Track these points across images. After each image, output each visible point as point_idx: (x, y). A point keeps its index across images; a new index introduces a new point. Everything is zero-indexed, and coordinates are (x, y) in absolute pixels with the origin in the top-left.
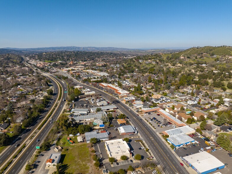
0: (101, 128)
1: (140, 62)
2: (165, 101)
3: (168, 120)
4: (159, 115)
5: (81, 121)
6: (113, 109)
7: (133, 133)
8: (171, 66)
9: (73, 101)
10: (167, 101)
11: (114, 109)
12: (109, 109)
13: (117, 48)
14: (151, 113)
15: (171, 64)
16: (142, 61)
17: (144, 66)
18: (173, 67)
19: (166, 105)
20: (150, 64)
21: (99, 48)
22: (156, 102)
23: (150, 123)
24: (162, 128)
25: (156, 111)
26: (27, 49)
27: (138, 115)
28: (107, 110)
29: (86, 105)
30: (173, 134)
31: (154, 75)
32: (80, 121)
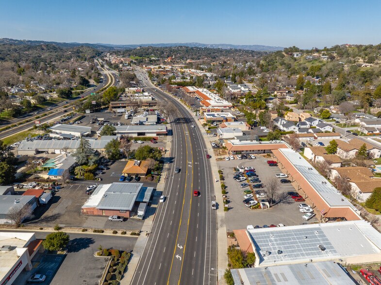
0: (53, 178)
1: (295, 56)
2: (317, 127)
3: (294, 187)
4: (273, 164)
5: (42, 152)
6: (154, 135)
7: (127, 215)
8: (364, 62)
9: (88, 111)
10: (323, 130)
11: (158, 135)
12: (143, 134)
13: (270, 47)
14: (253, 156)
15: (365, 59)
16: (300, 55)
17: (300, 64)
18: (370, 65)
19: (315, 138)
20: (316, 60)
21: (239, 46)
22: (285, 129)
23: (224, 187)
24: (258, 210)
25: (268, 152)
26: (124, 46)
27: (209, 157)
28: (139, 134)
29: (103, 119)
30: (280, 252)
31: (317, 78)
32: (38, 152)
